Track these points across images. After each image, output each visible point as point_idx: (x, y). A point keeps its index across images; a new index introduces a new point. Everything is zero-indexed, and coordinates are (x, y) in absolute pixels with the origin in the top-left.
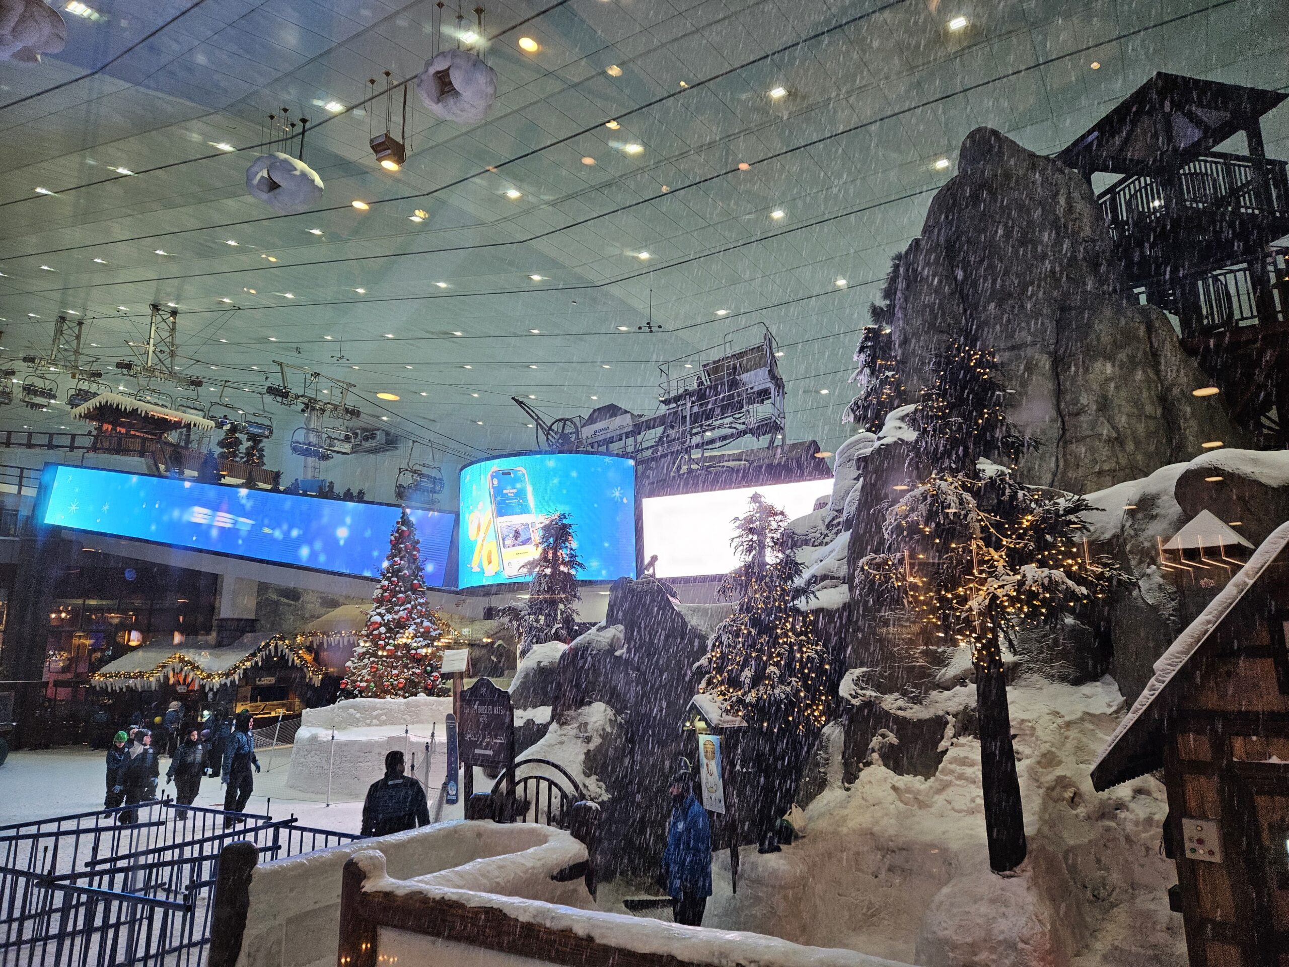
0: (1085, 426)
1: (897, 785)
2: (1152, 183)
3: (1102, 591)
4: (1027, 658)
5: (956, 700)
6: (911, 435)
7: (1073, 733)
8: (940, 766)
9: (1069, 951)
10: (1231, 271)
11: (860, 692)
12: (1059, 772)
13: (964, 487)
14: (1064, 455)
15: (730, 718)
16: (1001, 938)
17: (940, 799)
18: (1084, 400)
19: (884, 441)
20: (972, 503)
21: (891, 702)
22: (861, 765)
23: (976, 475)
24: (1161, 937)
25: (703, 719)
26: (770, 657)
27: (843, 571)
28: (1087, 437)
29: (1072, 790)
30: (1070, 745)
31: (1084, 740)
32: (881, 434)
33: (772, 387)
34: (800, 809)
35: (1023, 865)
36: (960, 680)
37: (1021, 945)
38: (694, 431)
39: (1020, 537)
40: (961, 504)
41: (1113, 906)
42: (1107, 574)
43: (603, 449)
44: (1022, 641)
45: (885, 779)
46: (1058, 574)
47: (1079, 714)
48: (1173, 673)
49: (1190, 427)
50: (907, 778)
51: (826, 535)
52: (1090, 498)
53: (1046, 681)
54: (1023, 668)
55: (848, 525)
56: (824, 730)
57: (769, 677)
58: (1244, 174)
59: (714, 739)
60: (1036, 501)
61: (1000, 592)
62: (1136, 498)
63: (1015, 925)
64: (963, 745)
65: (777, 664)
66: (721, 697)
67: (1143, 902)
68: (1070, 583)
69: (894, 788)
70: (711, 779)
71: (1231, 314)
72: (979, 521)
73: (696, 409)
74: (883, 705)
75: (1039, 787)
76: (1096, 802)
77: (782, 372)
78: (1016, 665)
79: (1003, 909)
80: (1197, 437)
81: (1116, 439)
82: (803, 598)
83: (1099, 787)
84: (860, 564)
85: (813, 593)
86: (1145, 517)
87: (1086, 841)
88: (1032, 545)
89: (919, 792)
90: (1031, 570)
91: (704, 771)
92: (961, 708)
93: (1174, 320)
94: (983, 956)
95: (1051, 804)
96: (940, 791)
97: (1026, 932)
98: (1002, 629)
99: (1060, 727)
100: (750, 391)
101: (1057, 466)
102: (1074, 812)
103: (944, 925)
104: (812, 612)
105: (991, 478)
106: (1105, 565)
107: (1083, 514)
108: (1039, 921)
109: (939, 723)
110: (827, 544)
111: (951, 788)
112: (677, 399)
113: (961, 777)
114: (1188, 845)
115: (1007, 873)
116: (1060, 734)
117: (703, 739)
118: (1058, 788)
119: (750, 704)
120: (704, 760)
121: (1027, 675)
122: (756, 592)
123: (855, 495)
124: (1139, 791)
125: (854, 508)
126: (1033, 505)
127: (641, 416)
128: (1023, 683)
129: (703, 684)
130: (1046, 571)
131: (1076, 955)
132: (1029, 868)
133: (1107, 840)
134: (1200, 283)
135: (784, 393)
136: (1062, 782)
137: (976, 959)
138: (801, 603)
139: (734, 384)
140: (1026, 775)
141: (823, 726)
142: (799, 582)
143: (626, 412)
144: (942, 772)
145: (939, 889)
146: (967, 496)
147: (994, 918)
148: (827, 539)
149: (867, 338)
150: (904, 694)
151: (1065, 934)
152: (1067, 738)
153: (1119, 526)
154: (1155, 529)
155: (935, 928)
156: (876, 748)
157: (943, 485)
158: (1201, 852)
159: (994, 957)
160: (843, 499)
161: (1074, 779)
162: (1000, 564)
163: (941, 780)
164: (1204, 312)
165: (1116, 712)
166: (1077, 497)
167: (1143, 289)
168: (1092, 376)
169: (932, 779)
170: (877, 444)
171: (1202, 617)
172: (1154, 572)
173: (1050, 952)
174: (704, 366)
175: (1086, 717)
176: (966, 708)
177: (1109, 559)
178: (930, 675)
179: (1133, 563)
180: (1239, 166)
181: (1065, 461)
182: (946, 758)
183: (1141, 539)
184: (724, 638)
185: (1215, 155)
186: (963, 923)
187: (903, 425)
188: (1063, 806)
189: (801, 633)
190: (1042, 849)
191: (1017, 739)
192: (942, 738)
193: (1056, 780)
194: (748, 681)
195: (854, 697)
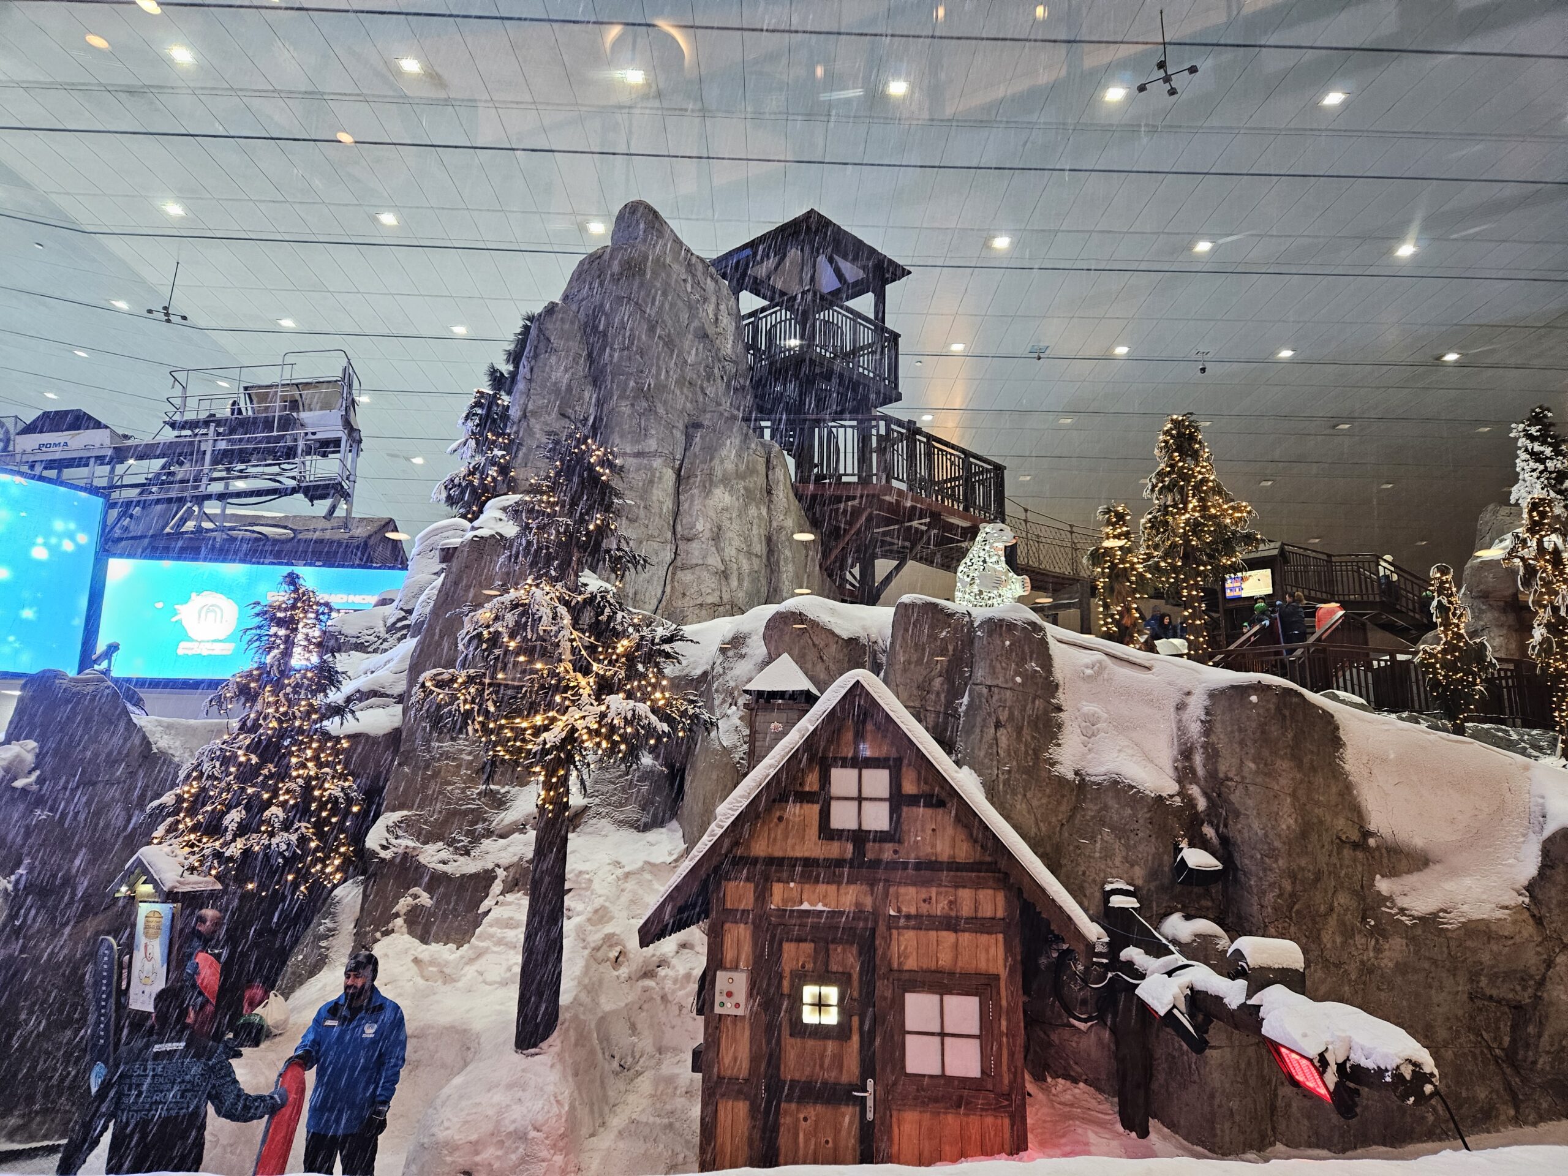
0: (696, 553)
1: (420, 957)
2: (791, 319)
3: (683, 729)
4: (597, 801)
5: (510, 849)
6: (510, 529)
7: (630, 885)
8: (478, 931)
9: (585, 1131)
10: (842, 426)
11: (393, 841)
12: (609, 929)
13: (561, 599)
14: (672, 581)
15: (195, 878)
16: (511, 1128)
17: (470, 971)
18: (699, 527)
19: (479, 533)
20: (567, 620)
21: (432, 855)
22: (378, 935)
23: (576, 589)
24: (680, 1102)
25: (150, 880)
26: (275, 794)
27: (401, 687)
28: (697, 565)
29: (618, 949)
30: (625, 898)
31: (640, 892)
32: (476, 523)
33: (343, 435)
34: (280, 998)
35: (550, 1040)
36: (521, 828)
37: (533, 1134)
38: (216, 475)
39: (610, 663)
40: (554, 618)
41: (639, 1074)
42: (691, 712)
43: (52, 473)
44: (596, 782)
45: (406, 951)
46: (643, 708)
47: (640, 864)
48: (733, 818)
49: (787, 571)
50: (434, 947)
51: (385, 640)
52: (688, 630)
53: (613, 828)
54: (591, 813)
55: (415, 629)
56: (336, 892)
57: (268, 822)
58: (866, 336)
59: (165, 909)
60: (635, 626)
61: (580, 724)
62: (729, 636)
63: (529, 1111)
64: (510, 904)
65: (283, 804)
66: (187, 850)
67: (668, 1068)
68: (654, 719)
69: (416, 961)
70: (148, 966)
71: (837, 469)
72: (572, 641)
73: (222, 445)
74: (422, 859)
75: (585, 948)
76: (641, 960)
77: (360, 421)
78: (586, 808)
79: (520, 1093)
80: (792, 582)
81: (723, 572)
82: (337, 719)
83: (644, 943)
84: (421, 680)
85: (353, 712)
86: (736, 655)
87: (623, 1004)
88: (622, 674)
89: (447, 963)
90: (616, 702)
91: (138, 956)
92: (515, 859)
93: (791, 462)
94: (489, 1154)
95: (595, 966)
96: (471, 961)
97: (540, 1118)
98: (576, 767)
99: (619, 879)
100: (310, 437)
101: (664, 592)
102: (616, 973)
103: (446, 1124)
104: (348, 737)
105: (591, 593)
106: (691, 702)
107: (678, 646)
108: (558, 1102)
109: (485, 878)
110: (386, 650)
111: (488, 956)
112: (193, 425)
113: (500, 942)
114: (718, 999)
115: (533, 1051)
116: (618, 886)
117: (144, 909)
118: (605, 947)
119: (231, 859)
120: (141, 939)
121: (595, 821)
122: (269, 704)
123: (431, 592)
124: (684, 946)
125: (428, 609)
126: (631, 630)
127: (126, 437)
128: (589, 830)
129: (160, 831)
130: (631, 703)
131: (592, 1135)
132: (558, 1042)
133: (645, 1001)
134: (817, 430)
135: (359, 450)
136: (610, 940)
137: (478, 1159)
138: (333, 726)
139: (287, 423)
140: (573, 935)
141: (335, 886)
142: (335, 697)
143: (106, 427)
144: (479, 937)
145: (448, 1081)
146: (562, 610)
147: (508, 1106)
148: (385, 645)
149: (478, 404)
150: (451, 843)
151: (583, 1113)
152: (623, 890)
153: (711, 663)
154: (741, 669)
155: (435, 1130)
156: (403, 911)
157: (538, 592)
158: (729, 1005)
159: (500, 1153)
160: (416, 596)
161: (622, 937)
162: (585, 692)
163: (477, 947)
164: (816, 461)
165: (676, 861)
166: (674, 626)
167: (768, 424)
168: (711, 502)
169: (466, 946)
170: (470, 535)
171: (766, 761)
172: (734, 713)
173: (562, 1136)
174: (246, 388)
175: (647, 867)
176: (521, 859)
177: (696, 695)
178: (485, 820)
179: (717, 702)
180: (865, 326)
181: (673, 588)
182: (486, 920)
183: (728, 678)
184: (206, 767)
185: (848, 310)
186: (469, 1118)
187: (503, 516)
188: (607, 969)
189: (327, 764)
190: (576, 1017)
191: (571, 894)
192: (487, 896)
193: (603, 939)
194: (233, 826)
195: (384, 848)
